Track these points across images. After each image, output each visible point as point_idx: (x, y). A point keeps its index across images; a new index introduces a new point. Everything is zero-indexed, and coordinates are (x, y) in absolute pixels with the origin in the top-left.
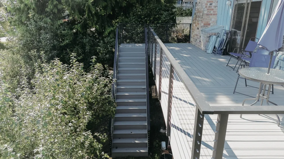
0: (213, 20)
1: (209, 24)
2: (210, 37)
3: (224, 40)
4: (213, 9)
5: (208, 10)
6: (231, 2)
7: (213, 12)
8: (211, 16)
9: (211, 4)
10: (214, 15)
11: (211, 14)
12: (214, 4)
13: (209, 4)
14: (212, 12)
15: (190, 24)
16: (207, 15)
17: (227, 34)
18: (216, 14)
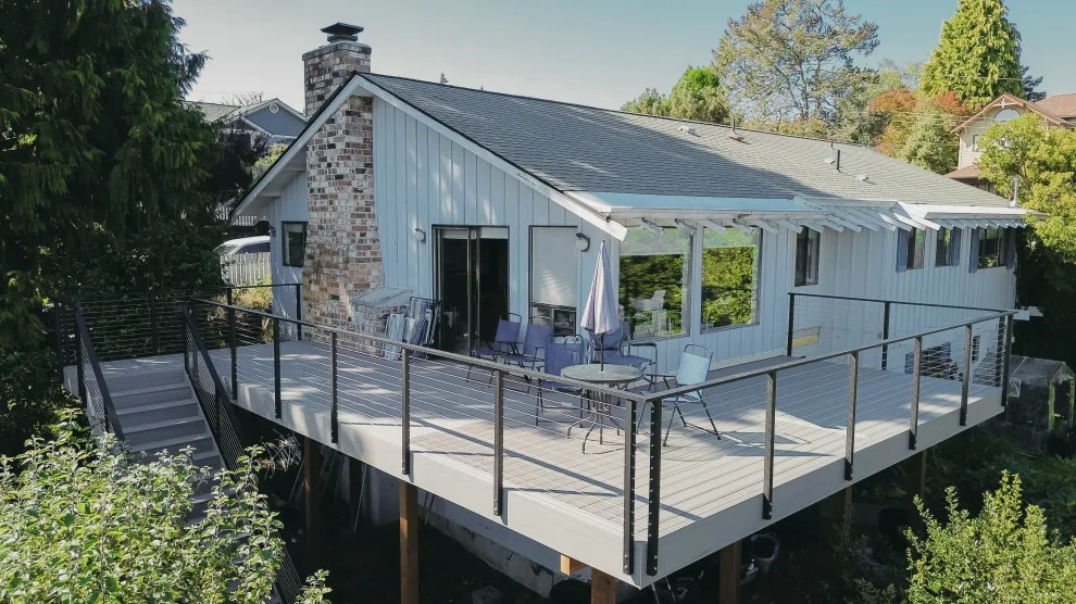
0: (374, 273)
1: (368, 285)
2: (386, 317)
3: (427, 322)
4: (369, 248)
5: (358, 248)
6: (425, 234)
7: (373, 253)
8: (368, 265)
9: (363, 235)
10: (375, 260)
11: (368, 260)
12: (369, 235)
13: (358, 234)
14: (368, 255)
15: (298, 286)
16: (358, 261)
17: (433, 308)
18: (380, 260)
